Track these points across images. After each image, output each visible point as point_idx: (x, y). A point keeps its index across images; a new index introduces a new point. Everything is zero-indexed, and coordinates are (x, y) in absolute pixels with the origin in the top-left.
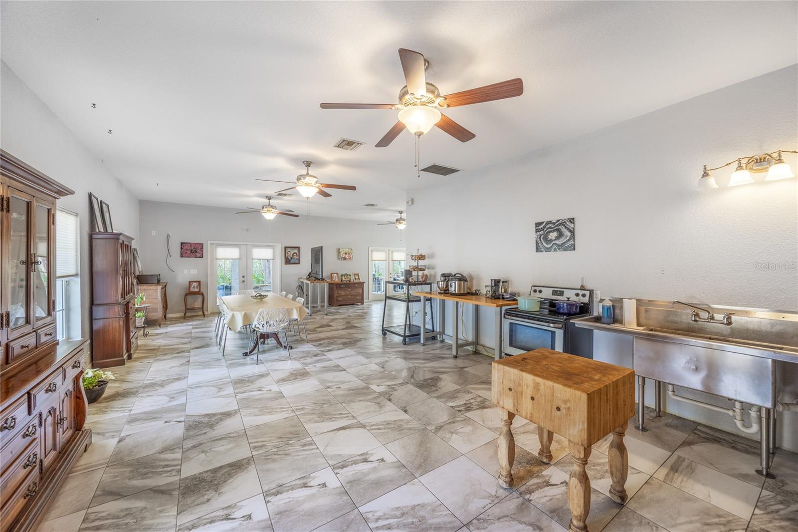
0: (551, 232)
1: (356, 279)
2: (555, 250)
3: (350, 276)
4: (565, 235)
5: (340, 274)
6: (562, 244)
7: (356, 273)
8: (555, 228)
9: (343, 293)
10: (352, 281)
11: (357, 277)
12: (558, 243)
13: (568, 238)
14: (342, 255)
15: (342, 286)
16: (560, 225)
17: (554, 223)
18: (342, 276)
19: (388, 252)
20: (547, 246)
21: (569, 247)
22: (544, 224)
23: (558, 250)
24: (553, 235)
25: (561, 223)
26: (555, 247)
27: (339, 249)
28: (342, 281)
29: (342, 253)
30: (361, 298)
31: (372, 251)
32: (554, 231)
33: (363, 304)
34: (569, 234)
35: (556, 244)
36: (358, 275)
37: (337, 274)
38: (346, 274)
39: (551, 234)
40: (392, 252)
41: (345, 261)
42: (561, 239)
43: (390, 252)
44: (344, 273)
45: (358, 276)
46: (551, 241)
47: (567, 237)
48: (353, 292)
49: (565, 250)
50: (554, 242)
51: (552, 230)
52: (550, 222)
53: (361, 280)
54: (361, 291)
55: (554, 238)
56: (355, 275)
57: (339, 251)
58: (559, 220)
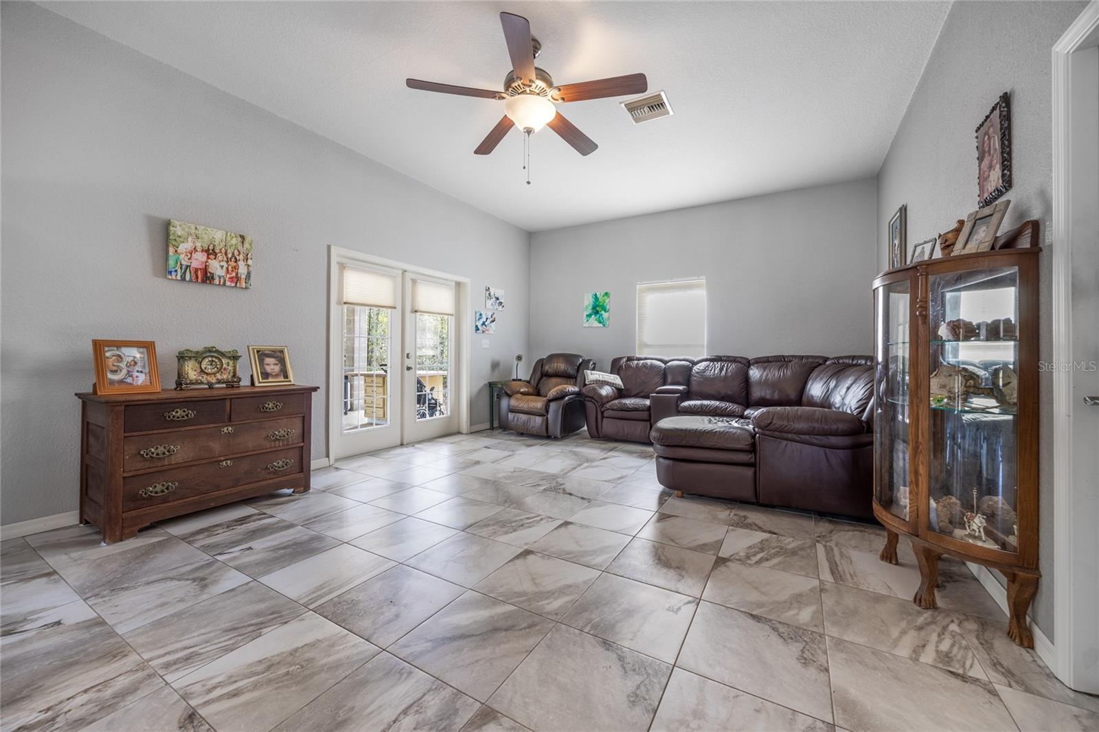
1: (266, 375)
3: (235, 358)
5: (167, 348)
7: (268, 344)
9: (181, 451)
10: (245, 382)
11: (272, 366)
14: (185, 251)
15: (179, 413)
18: (182, 357)
19: (399, 279)
27: (167, 224)
28: (179, 384)
29: (183, 248)
30: (293, 461)
31: (342, 267)
33: (307, 487)
36: (279, 355)
37: (148, 347)
38: (210, 350)
40: (414, 281)
41: (206, 290)
43: (409, 284)
44: (198, 345)
45: (282, 361)
48: (251, 441)
53: (297, 379)
54: (296, 431)
56: (262, 355)
57: (167, 234)
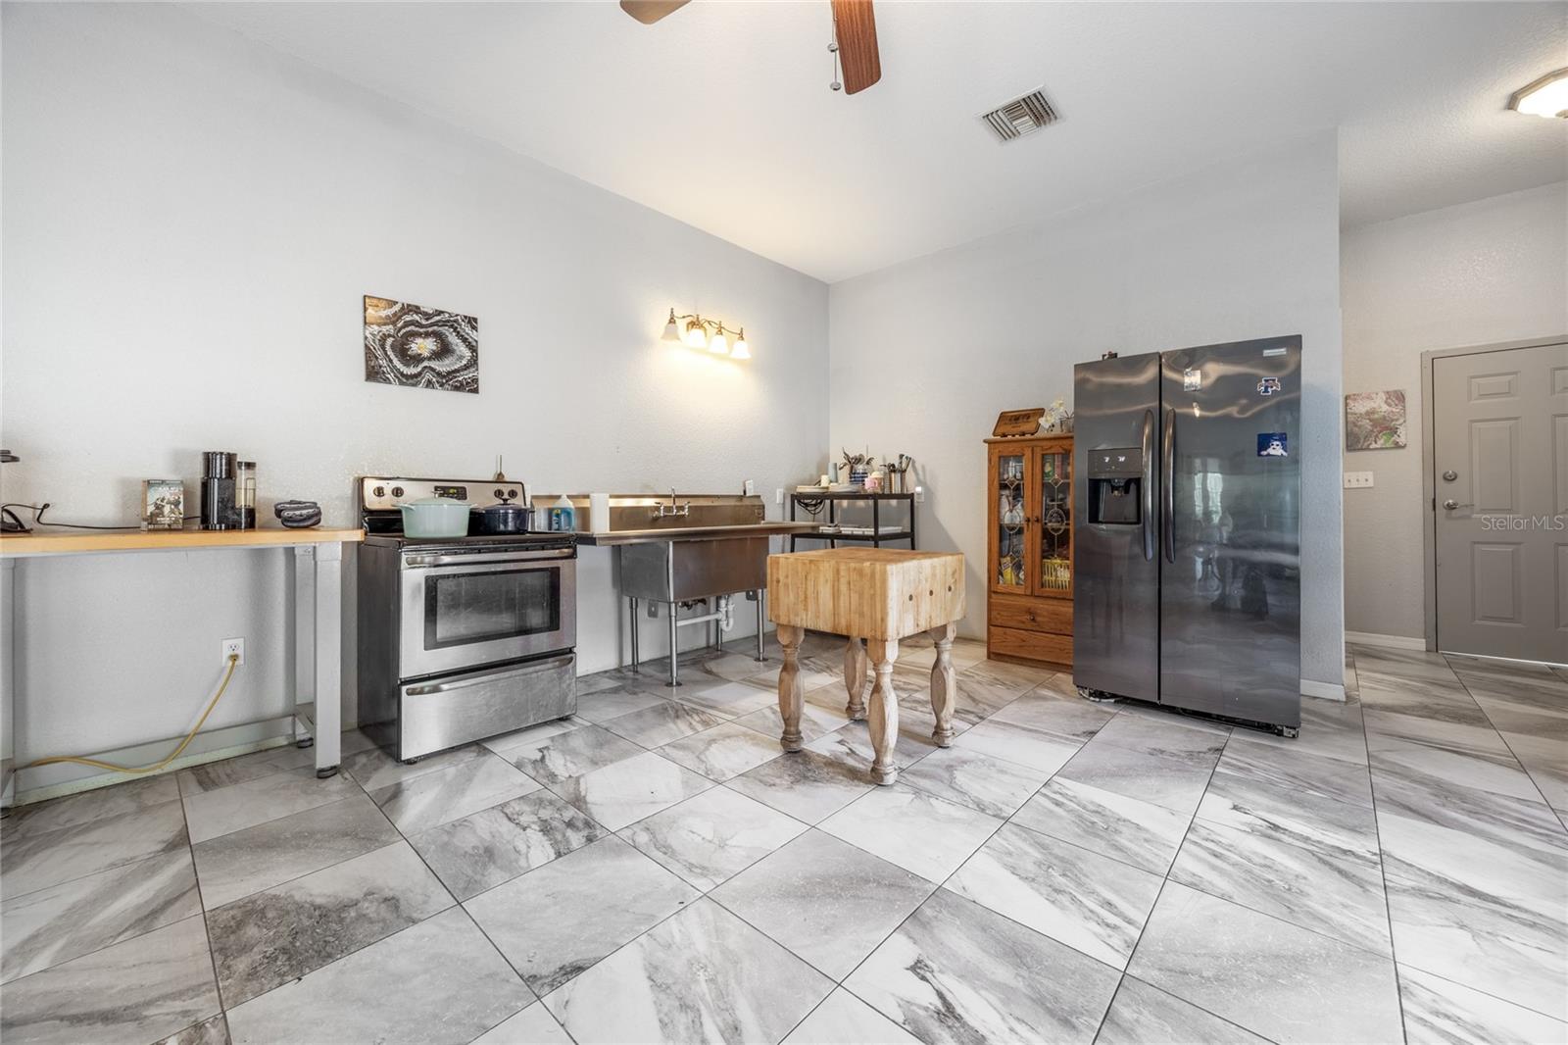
0: (420, 335)
2: (429, 384)
4: (458, 353)
6: (449, 373)
8: (430, 329)
12: (438, 369)
13: (464, 362)
16: (445, 323)
17: (427, 316)
20: (407, 371)
21: (468, 383)
22: (397, 308)
23: (437, 385)
24: (424, 346)
25: (448, 321)
26: (428, 376)
32: (427, 335)
34: (468, 354)
35: (433, 370)
39: (419, 341)
42: (447, 361)
46: (417, 359)
47: (461, 358)
49: (457, 388)
50: (426, 364)
51: (422, 330)
52: (416, 310)
55: (426, 354)
58: (443, 312)
